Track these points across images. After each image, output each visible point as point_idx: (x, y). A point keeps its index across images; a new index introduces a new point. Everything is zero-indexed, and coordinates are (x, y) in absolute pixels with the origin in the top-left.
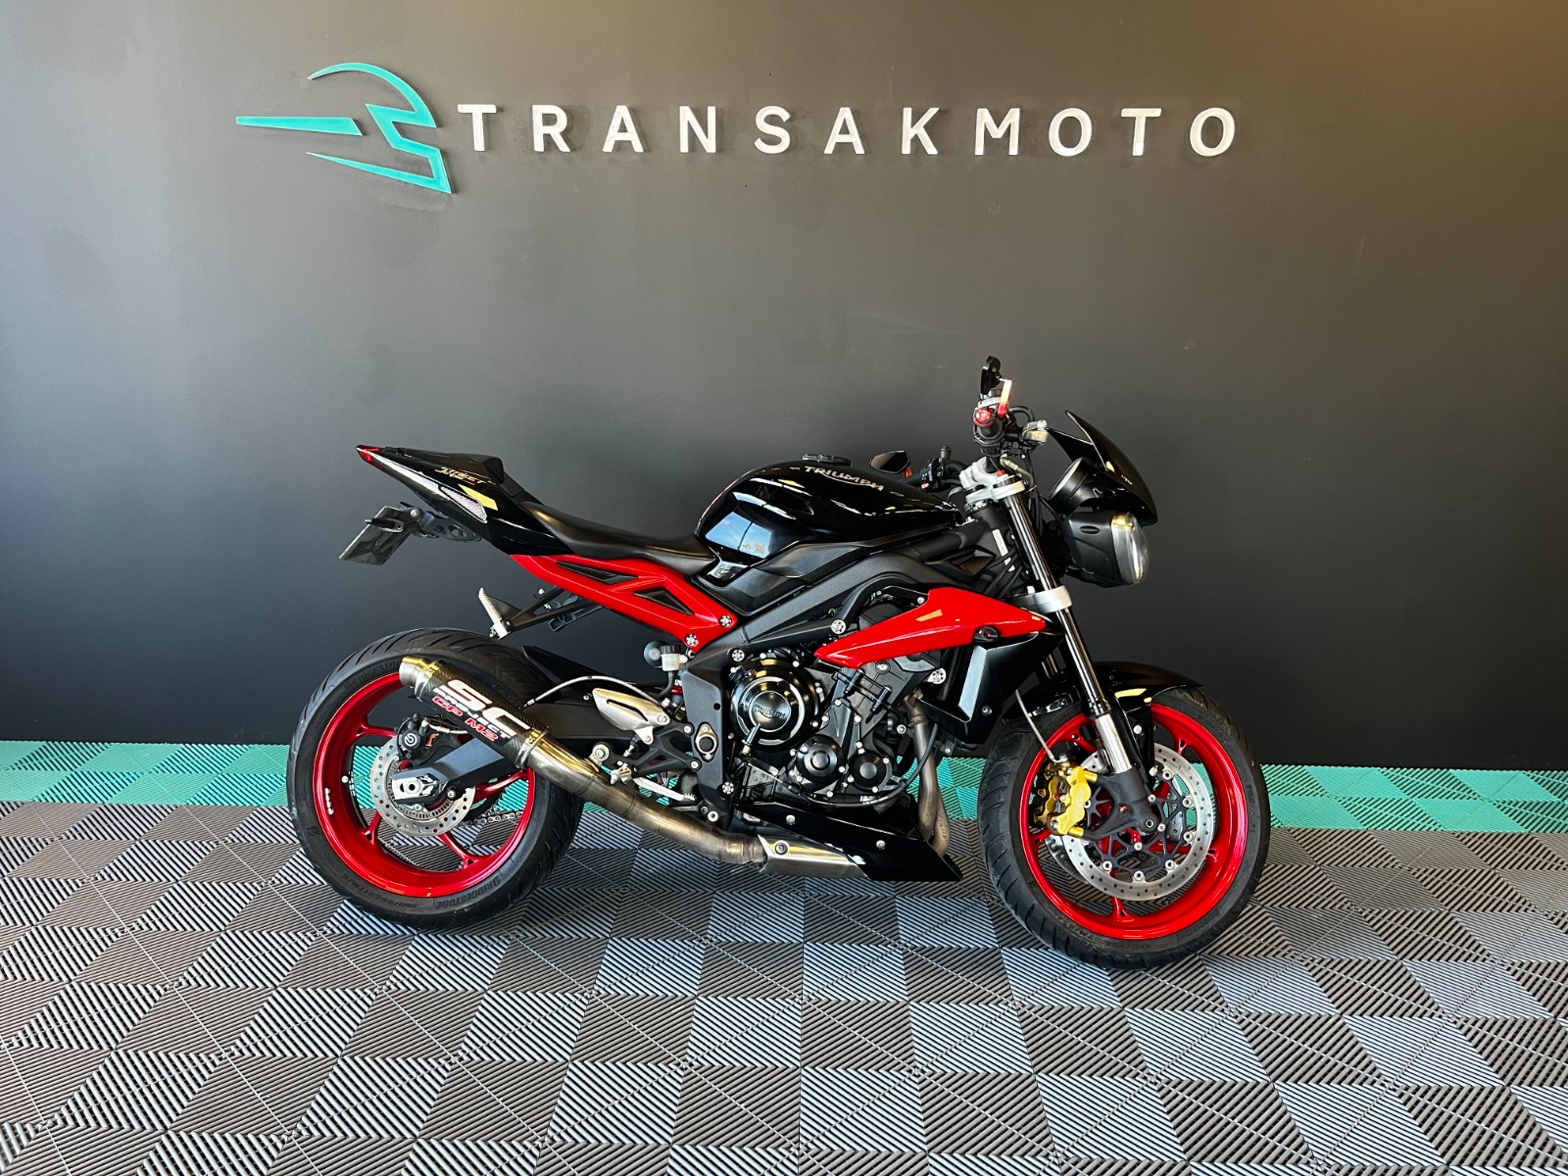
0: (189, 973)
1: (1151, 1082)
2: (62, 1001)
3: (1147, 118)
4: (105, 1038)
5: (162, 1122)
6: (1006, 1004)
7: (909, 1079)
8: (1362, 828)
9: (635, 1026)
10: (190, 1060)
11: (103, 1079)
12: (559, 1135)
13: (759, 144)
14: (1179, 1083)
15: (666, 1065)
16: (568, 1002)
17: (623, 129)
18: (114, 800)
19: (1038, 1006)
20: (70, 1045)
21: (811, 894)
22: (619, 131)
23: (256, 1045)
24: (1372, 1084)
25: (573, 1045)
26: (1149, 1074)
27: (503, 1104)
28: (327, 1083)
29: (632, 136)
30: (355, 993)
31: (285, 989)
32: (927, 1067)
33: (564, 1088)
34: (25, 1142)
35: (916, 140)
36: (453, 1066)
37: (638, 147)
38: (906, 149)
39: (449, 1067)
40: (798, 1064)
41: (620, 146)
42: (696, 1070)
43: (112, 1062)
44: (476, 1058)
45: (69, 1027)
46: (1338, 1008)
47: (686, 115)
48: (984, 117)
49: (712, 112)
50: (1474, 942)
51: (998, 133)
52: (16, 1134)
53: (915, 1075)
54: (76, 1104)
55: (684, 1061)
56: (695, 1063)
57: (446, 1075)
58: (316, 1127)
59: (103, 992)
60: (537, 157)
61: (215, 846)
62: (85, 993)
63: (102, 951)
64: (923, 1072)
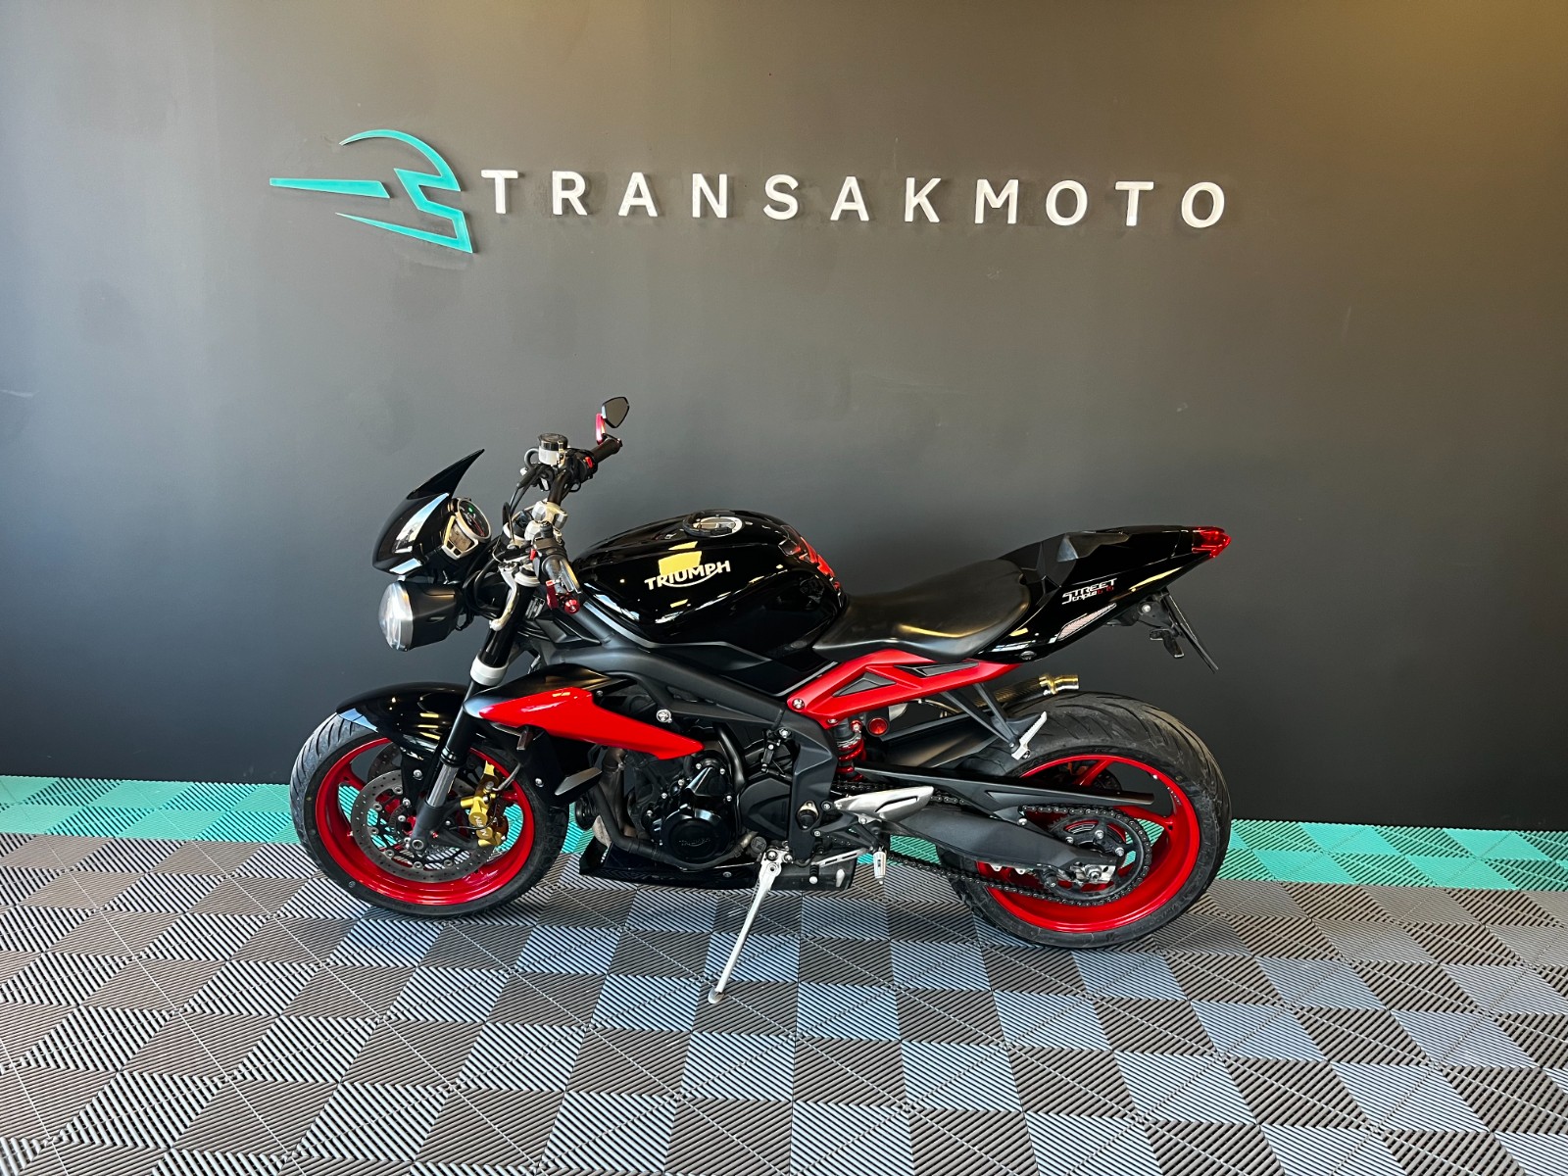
0: (195, 1000)
1: (1139, 1122)
2: (70, 1024)
3: (1140, 191)
4: (111, 1060)
5: (165, 1141)
6: (997, 1045)
7: (900, 1114)
8: (1355, 883)
9: (631, 1059)
10: (194, 1082)
11: (108, 1099)
12: (553, 1162)
13: (768, 210)
14: (1166, 1124)
15: (660, 1096)
16: (565, 1035)
17: (638, 194)
18: (123, 835)
19: (1028, 1047)
20: (77, 1066)
21: (807, 937)
22: (635, 197)
23: (258, 1070)
24: (1357, 1128)
25: (569, 1076)
26: (1137, 1114)
27: (499, 1131)
28: (327, 1107)
29: (647, 201)
30: (357, 1022)
31: (288, 1017)
32: (918, 1103)
33: (559, 1116)
34: (31, 1157)
35: (918, 208)
36: (451, 1094)
37: (652, 212)
38: (909, 217)
39: (446, 1095)
40: (790, 1098)
41: (634, 209)
42: (689, 1102)
43: (118, 1083)
44: (473, 1087)
45: (76, 1048)
46: (1325, 1055)
47: (699, 182)
48: (984, 187)
49: (723, 179)
50: (1462, 994)
51: (997, 203)
52: (22, 1149)
53: (905, 1111)
54: (82, 1122)
55: (678, 1093)
56: (688, 1095)
57: (443, 1101)
58: (316, 1148)
59: (110, 1017)
60: (555, 219)
61: (222, 880)
62: (92, 1017)
63: (110, 977)
64: (913, 1108)
